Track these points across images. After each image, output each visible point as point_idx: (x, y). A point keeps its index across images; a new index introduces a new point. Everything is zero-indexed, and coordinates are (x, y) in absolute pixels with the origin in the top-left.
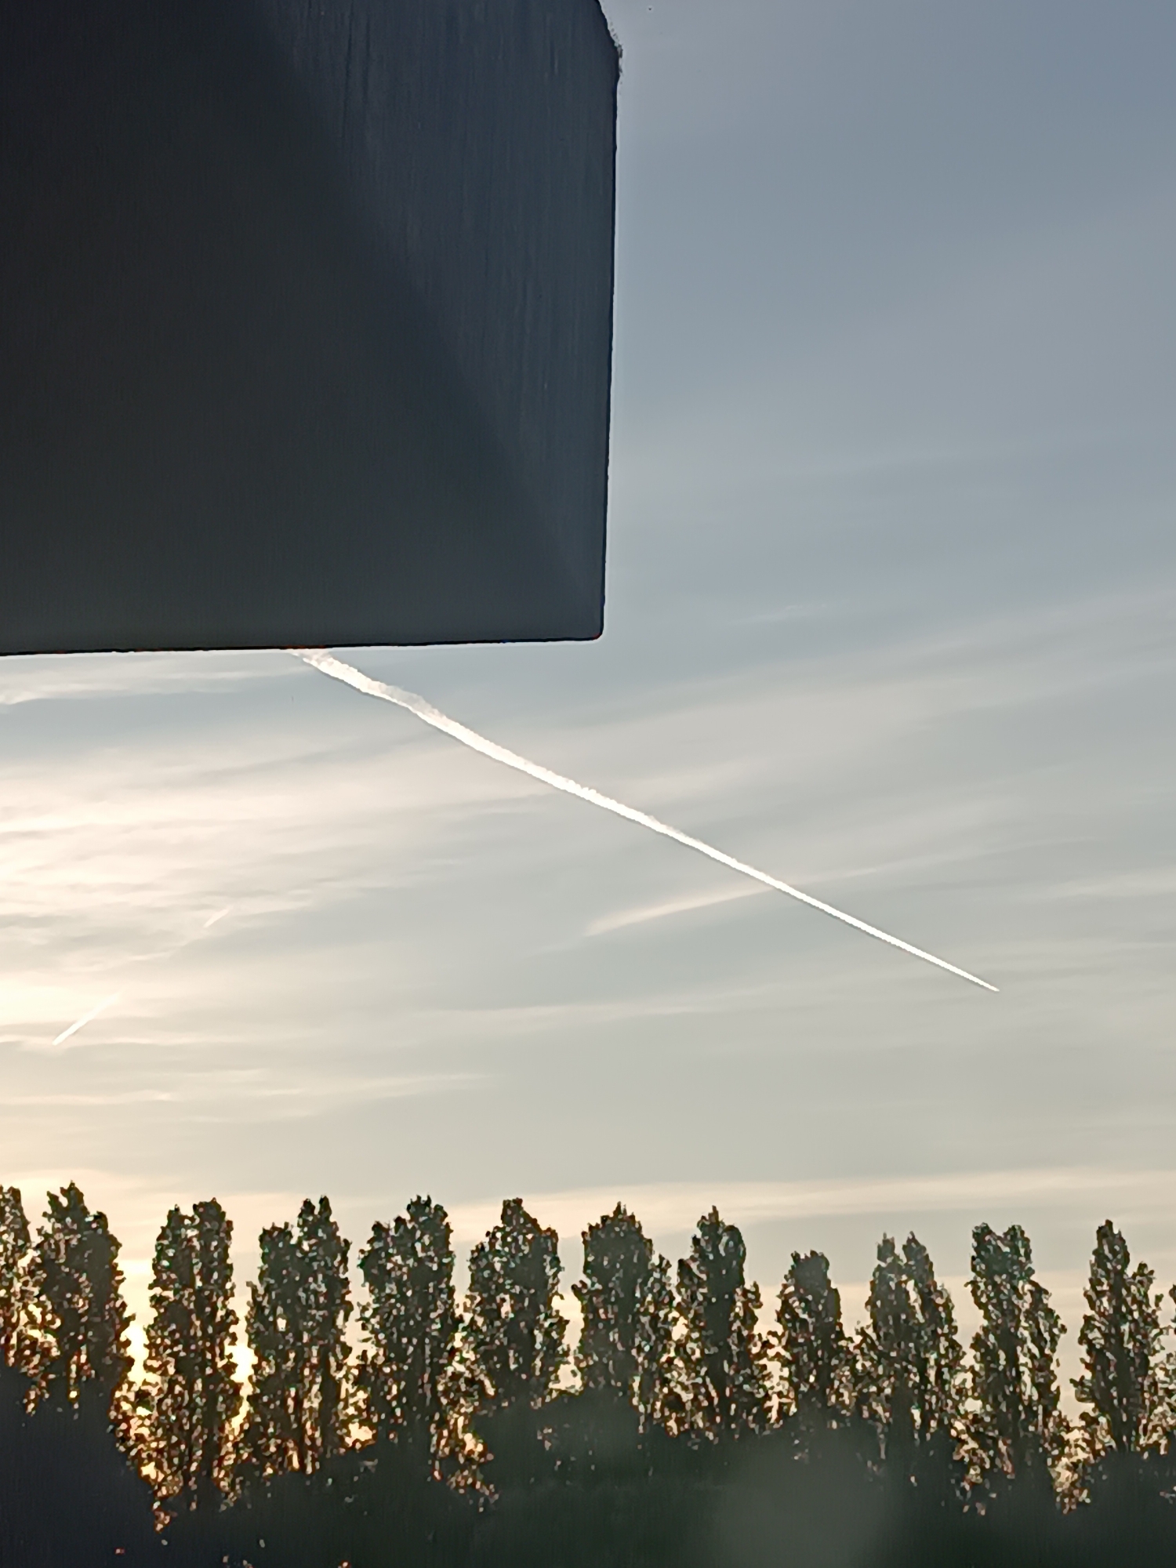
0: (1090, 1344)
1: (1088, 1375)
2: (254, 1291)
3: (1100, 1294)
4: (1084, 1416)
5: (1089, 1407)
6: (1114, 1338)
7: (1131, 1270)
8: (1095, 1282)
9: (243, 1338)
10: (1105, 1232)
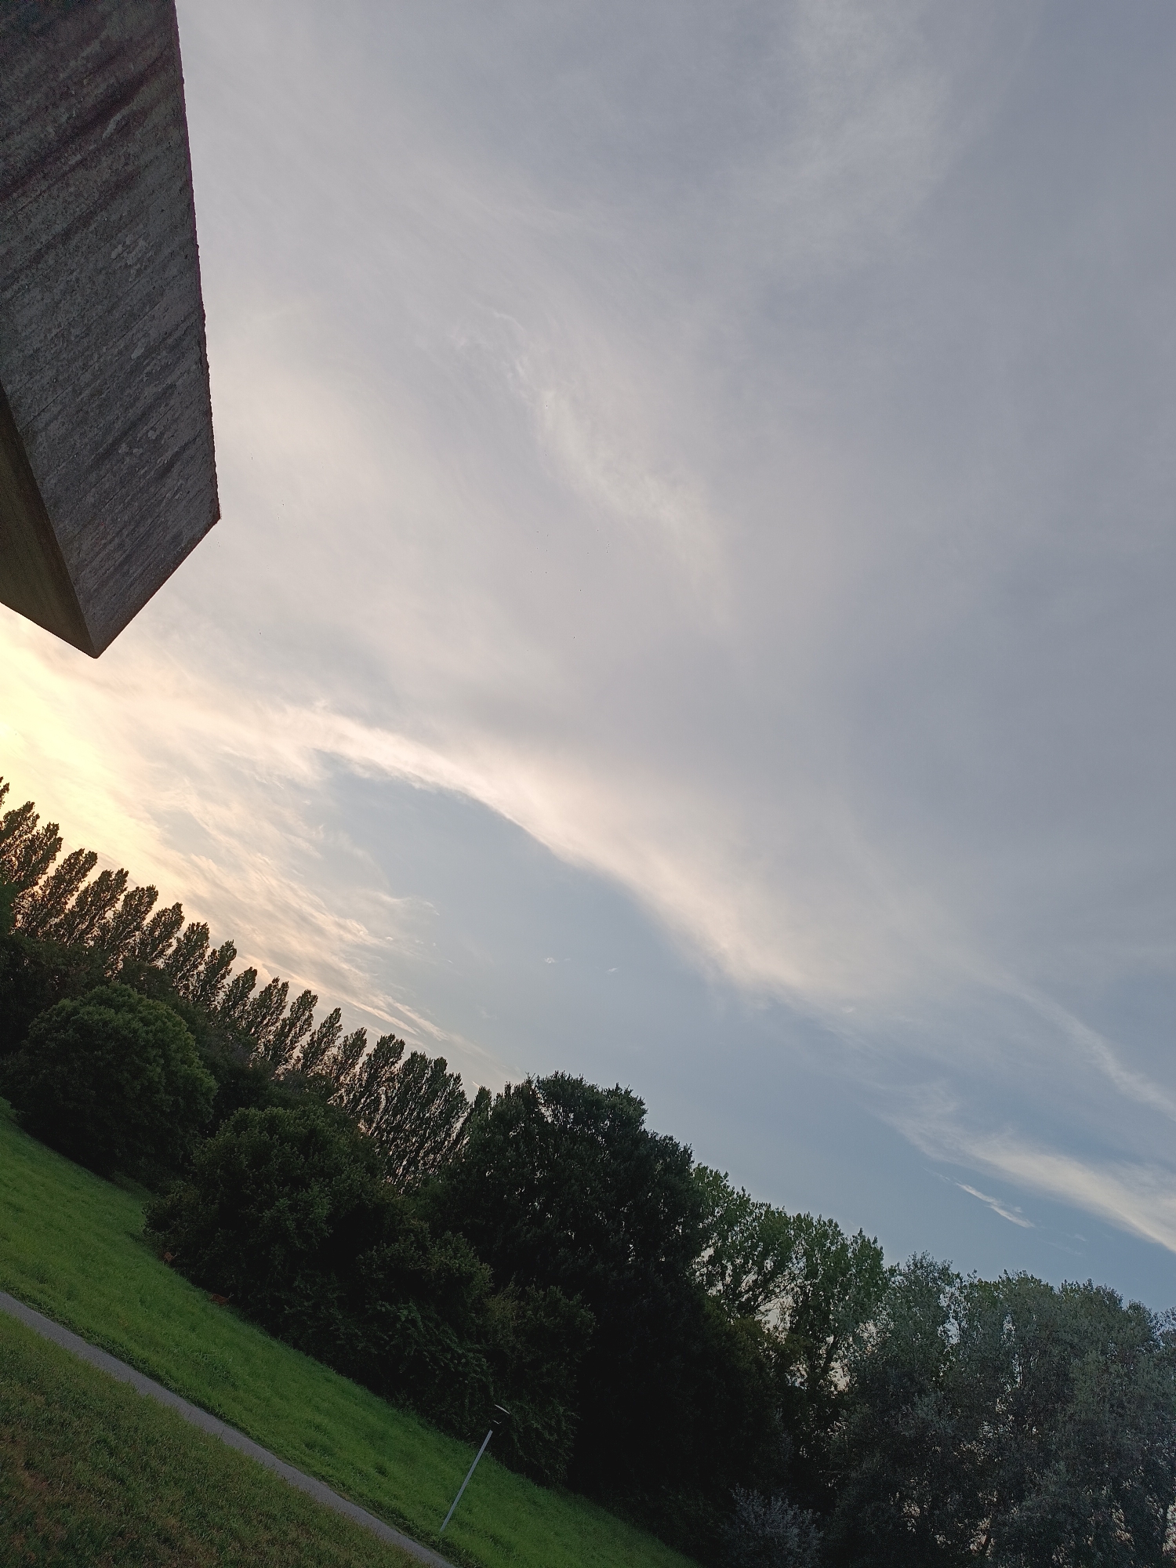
0: (313, 1038)
1: (307, 1046)
2: (90, 885)
3: (325, 1027)
4: (298, 1057)
5: (301, 1055)
6: (320, 1040)
7: (337, 1025)
8: (326, 1022)
9: (76, 896)
10: (337, 1011)
